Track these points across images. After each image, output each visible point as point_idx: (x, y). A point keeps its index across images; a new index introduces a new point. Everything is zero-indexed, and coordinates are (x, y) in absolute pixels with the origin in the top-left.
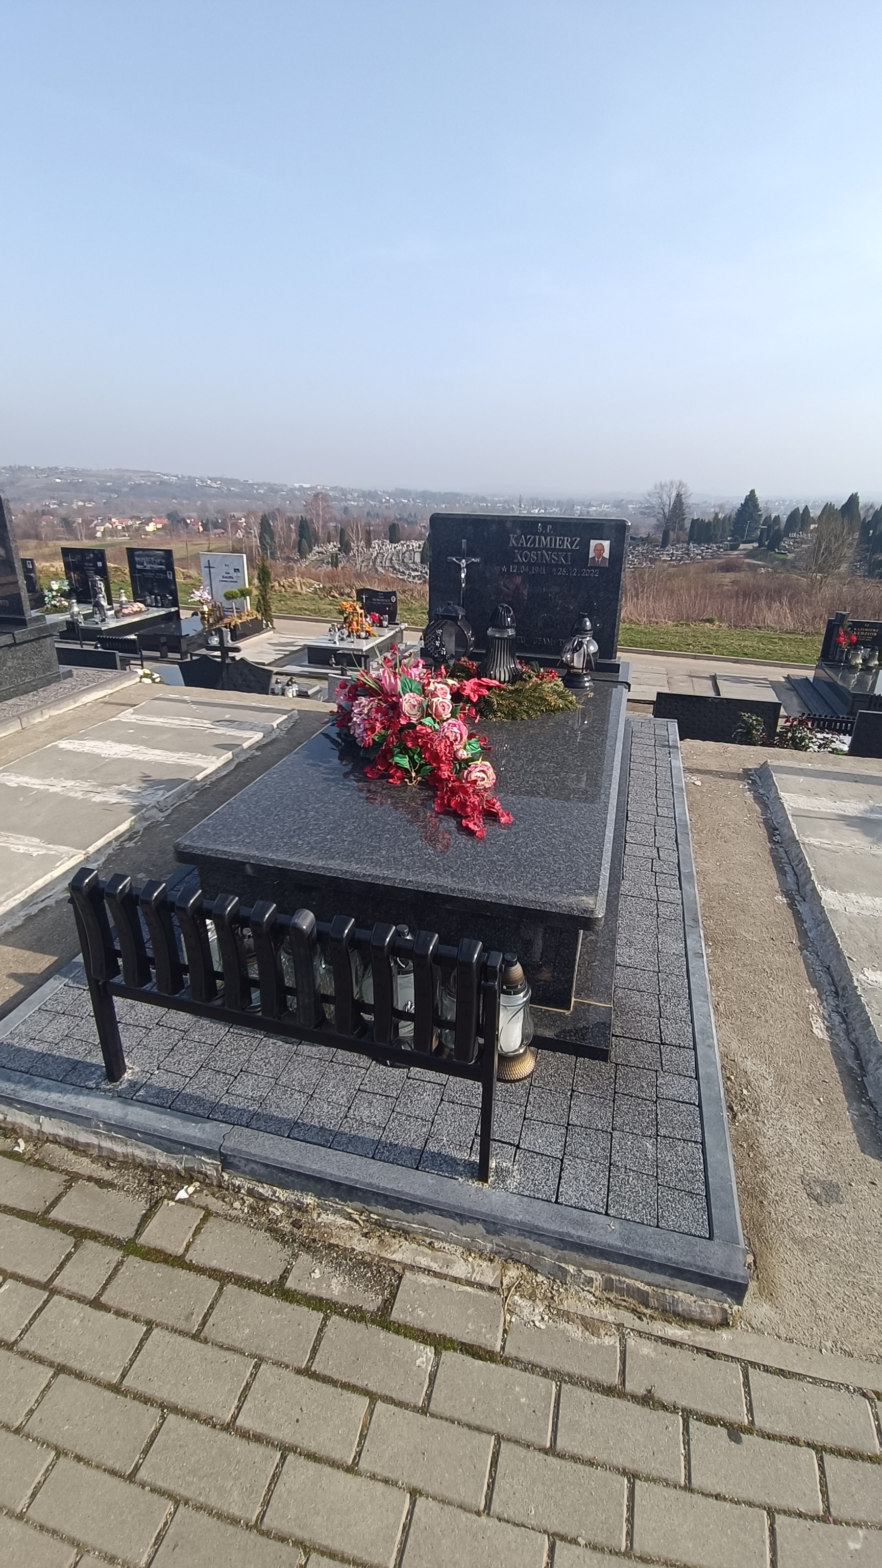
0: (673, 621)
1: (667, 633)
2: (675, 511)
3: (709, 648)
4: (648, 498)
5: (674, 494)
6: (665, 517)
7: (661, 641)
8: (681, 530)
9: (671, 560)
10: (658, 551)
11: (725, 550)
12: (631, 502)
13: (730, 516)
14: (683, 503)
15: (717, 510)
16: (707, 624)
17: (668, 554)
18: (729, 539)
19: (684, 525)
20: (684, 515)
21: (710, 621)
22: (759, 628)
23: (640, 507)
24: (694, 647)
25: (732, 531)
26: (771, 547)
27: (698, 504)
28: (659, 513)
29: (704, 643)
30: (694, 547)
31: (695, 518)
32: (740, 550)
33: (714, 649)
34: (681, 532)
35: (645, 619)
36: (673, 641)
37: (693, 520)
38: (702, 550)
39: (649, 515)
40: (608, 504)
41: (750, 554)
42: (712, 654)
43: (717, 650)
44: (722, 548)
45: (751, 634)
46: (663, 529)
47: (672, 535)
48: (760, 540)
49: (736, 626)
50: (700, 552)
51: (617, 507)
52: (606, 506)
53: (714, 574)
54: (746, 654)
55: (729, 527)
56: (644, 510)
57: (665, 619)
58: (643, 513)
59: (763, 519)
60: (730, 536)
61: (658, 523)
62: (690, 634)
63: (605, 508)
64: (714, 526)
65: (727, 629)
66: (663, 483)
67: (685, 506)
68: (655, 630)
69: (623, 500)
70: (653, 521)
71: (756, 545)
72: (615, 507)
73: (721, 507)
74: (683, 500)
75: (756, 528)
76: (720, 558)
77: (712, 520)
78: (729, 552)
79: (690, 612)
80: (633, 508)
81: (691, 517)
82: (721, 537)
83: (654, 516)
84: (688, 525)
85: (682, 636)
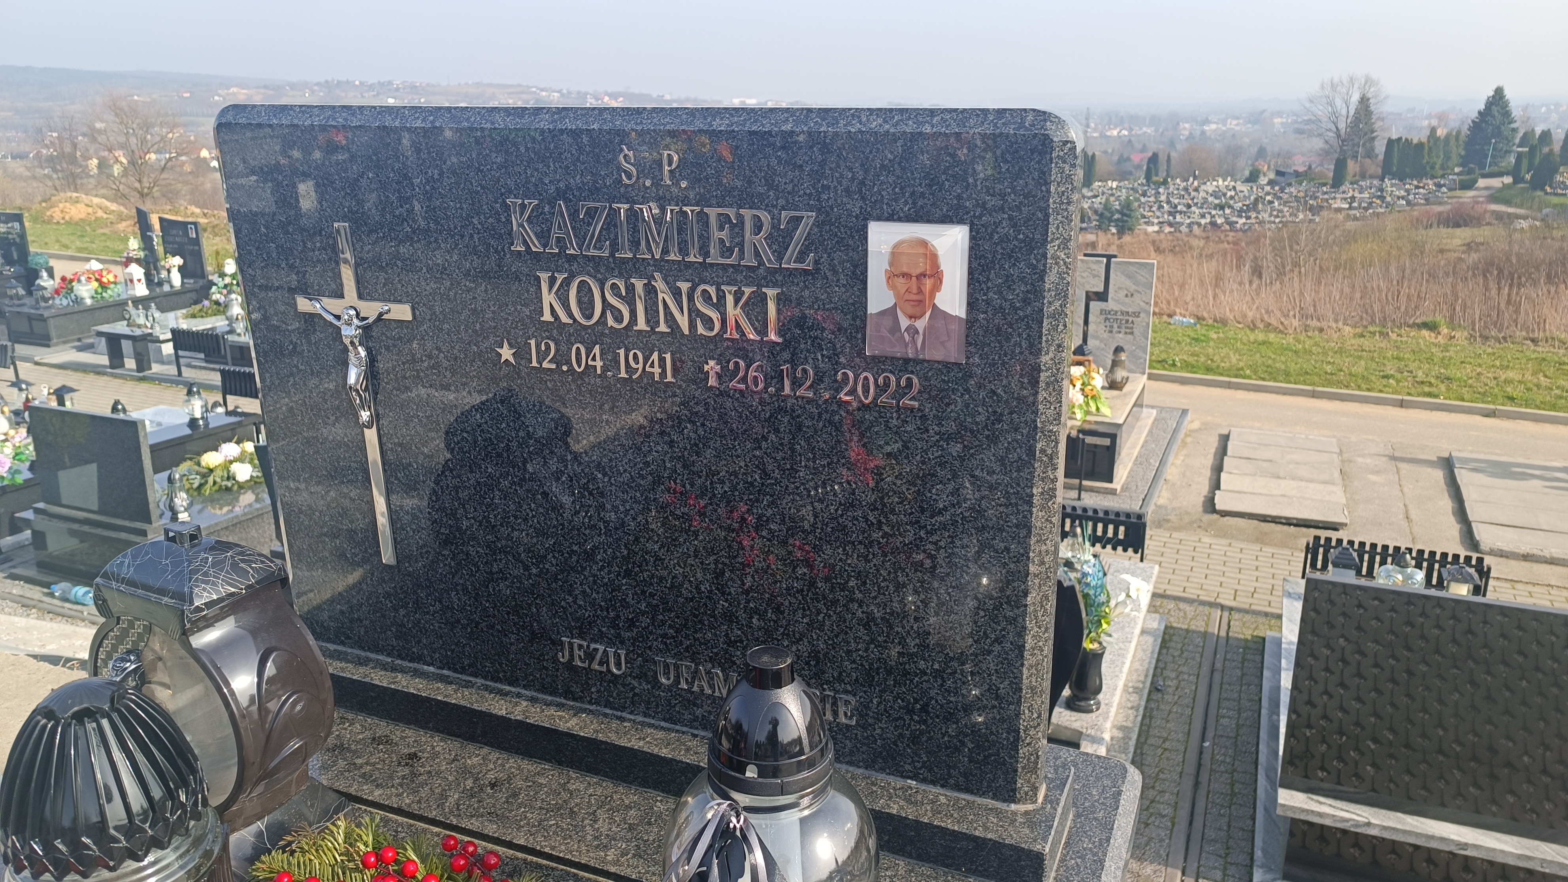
0: (1355, 327)
1: (1340, 351)
2: (1357, 126)
3: (1431, 384)
4: (1308, 105)
5: (1356, 97)
6: (1339, 136)
7: (1329, 368)
8: (1369, 157)
9: (1350, 208)
10: (1326, 193)
11: (1450, 190)
12: (1279, 114)
13: (1459, 133)
14: (1371, 113)
15: (1434, 122)
16: (1425, 333)
17: (1345, 199)
18: (1457, 170)
19: (1373, 149)
20: (1373, 132)
21: (1432, 327)
22: (1533, 340)
23: (1296, 122)
24: (1398, 381)
25: (1461, 157)
26: (1538, 184)
27: (1400, 114)
28: (1330, 130)
29: (1420, 373)
30: (1392, 185)
31: (1394, 137)
32: (1477, 189)
33: (1443, 387)
34: (1368, 161)
35: (1296, 323)
36: (1353, 370)
37: (1390, 142)
38: (1407, 191)
39: (1310, 133)
40: (1237, 118)
41: (1496, 197)
42: (1436, 396)
43: (1448, 389)
44: (1444, 185)
45: (1518, 355)
46: (1336, 156)
47: (1352, 167)
48: (1515, 173)
49: (1486, 338)
50: (1403, 193)
51: (1254, 122)
52: (1235, 122)
53: (1431, 232)
54: (1511, 399)
55: (1457, 151)
56: (1302, 127)
57: (1336, 321)
58: (1300, 132)
59: (1520, 134)
60: (1457, 165)
61: (1327, 147)
62: (1389, 355)
63: (1232, 124)
64: (1430, 149)
65: (1466, 343)
66: (1336, 80)
67: (1374, 117)
68: (1316, 344)
69: (1264, 111)
70: (1317, 144)
71: (1508, 180)
72: (1250, 122)
73: (1442, 117)
74: (1372, 108)
75: (1508, 152)
76: (1440, 204)
77: (1424, 140)
78: (1458, 193)
79: (1389, 309)
80: (1282, 123)
81: (1387, 135)
82: (1442, 167)
83: (1320, 135)
84: (1380, 147)
85: (1372, 359)
